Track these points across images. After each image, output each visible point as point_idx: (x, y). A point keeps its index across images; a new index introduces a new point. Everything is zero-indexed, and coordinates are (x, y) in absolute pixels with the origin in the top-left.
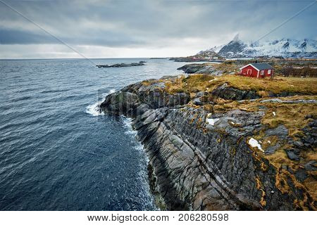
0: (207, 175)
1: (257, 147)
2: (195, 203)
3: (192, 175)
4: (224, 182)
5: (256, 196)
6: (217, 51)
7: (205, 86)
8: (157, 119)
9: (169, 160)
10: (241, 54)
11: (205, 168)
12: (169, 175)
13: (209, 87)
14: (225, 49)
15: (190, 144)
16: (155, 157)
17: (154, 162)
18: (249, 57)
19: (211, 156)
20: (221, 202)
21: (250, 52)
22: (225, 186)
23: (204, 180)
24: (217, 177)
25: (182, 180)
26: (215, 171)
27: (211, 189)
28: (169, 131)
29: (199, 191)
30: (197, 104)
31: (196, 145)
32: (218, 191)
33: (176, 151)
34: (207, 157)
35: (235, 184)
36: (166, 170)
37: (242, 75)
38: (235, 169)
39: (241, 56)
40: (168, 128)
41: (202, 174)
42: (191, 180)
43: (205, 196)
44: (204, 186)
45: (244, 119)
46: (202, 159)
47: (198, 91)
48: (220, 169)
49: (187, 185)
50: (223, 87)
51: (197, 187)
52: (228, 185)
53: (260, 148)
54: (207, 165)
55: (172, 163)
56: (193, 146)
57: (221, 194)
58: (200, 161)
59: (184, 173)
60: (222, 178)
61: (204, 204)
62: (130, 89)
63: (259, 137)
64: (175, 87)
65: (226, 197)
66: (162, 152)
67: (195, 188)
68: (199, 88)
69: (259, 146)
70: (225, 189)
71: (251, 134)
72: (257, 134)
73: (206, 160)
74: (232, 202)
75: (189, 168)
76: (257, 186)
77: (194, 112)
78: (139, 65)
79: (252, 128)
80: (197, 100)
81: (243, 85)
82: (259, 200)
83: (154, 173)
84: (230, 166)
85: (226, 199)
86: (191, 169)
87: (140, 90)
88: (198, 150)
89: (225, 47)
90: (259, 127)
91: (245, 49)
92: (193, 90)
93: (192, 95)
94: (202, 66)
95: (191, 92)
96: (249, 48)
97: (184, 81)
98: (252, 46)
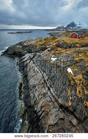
0: (47, 88)
1: (71, 72)
2: (38, 105)
3: (40, 88)
4: (54, 92)
5: (67, 100)
6: (65, 27)
7: (54, 42)
8: (29, 58)
9: (31, 80)
10: (75, 28)
11: (47, 84)
12: (29, 89)
13: (55, 42)
14: (68, 26)
15: (42, 71)
16: (25, 79)
17: (23, 82)
18: (78, 29)
19: (50, 78)
20: (51, 104)
21: (79, 27)
22: (54, 94)
23: (45, 91)
24: (51, 89)
25: (34, 92)
26: (51, 86)
27: (47, 96)
28: (34, 65)
29: (41, 98)
30: (49, 51)
31: (45, 72)
32: (50, 98)
33: (35, 75)
34: (48, 78)
35: (59, 93)
36: (28, 86)
37: (71, 37)
38: (60, 84)
39: (75, 29)
40: (34, 63)
41: (45, 88)
42: (39, 91)
43: (44, 101)
44: (44, 95)
45: (67, 58)
46: (46, 79)
47: (50, 45)
48: (53, 84)
49: (36, 94)
50: (61, 43)
51: (41, 95)
52: (55, 94)
53: (72, 73)
54: (47, 83)
55: (32, 82)
56: (42, 73)
57: (51, 99)
58: (45, 81)
59: (36, 88)
60: (53, 90)
61: (42, 106)
62: (20, 44)
63: (72, 67)
64: (40, 43)
65: (53, 101)
66: (28, 76)
67: (40, 96)
68: (51, 43)
69: (72, 72)
70: (54, 96)
71: (69, 66)
72: (72, 65)
73: (48, 80)
74: (56, 103)
75: (39, 85)
76: (68, 94)
77: (47, 55)
79: (70, 63)
80: (49, 49)
81: (70, 42)
82: (68, 102)
83: (22, 88)
84: (58, 83)
85: (53, 102)
86: (40, 85)
87: (24, 44)
88: (45, 74)
89: (68, 25)
90: (73, 62)
91: (77, 26)
92: (48, 44)
93: (48, 46)
94: (58, 33)
95: (47, 45)
96: (78, 26)
97: (45, 40)
98: (80, 25)
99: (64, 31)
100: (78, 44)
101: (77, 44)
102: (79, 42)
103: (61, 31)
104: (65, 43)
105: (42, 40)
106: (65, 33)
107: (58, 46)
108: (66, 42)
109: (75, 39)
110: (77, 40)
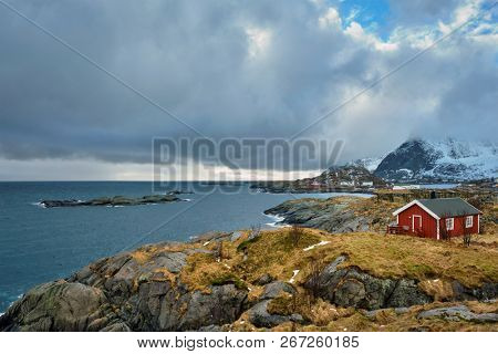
6: (372, 167)
7: (290, 264)
10: (430, 173)
13: (299, 266)
14: (391, 162)
18: (450, 181)
21: (451, 169)
37: (399, 231)
39: (430, 180)
47: (271, 280)
50: (332, 269)
64: (213, 268)
78: (164, 200)
80: (262, 309)
89: (390, 157)
91: (439, 162)
92: (256, 276)
93: (254, 292)
94: (328, 206)
95: (254, 283)
96: (447, 160)
97: (242, 247)
98: (453, 154)
99: (364, 190)
100: (440, 276)
101: (431, 275)
102: (445, 265)
103: (350, 190)
104: (360, 271)
105: (225, 252)
106: (365, 208)
107: (316, 289)
108: (363, 266)
109: (418, 241)
110: (430, 250)
